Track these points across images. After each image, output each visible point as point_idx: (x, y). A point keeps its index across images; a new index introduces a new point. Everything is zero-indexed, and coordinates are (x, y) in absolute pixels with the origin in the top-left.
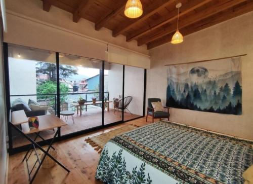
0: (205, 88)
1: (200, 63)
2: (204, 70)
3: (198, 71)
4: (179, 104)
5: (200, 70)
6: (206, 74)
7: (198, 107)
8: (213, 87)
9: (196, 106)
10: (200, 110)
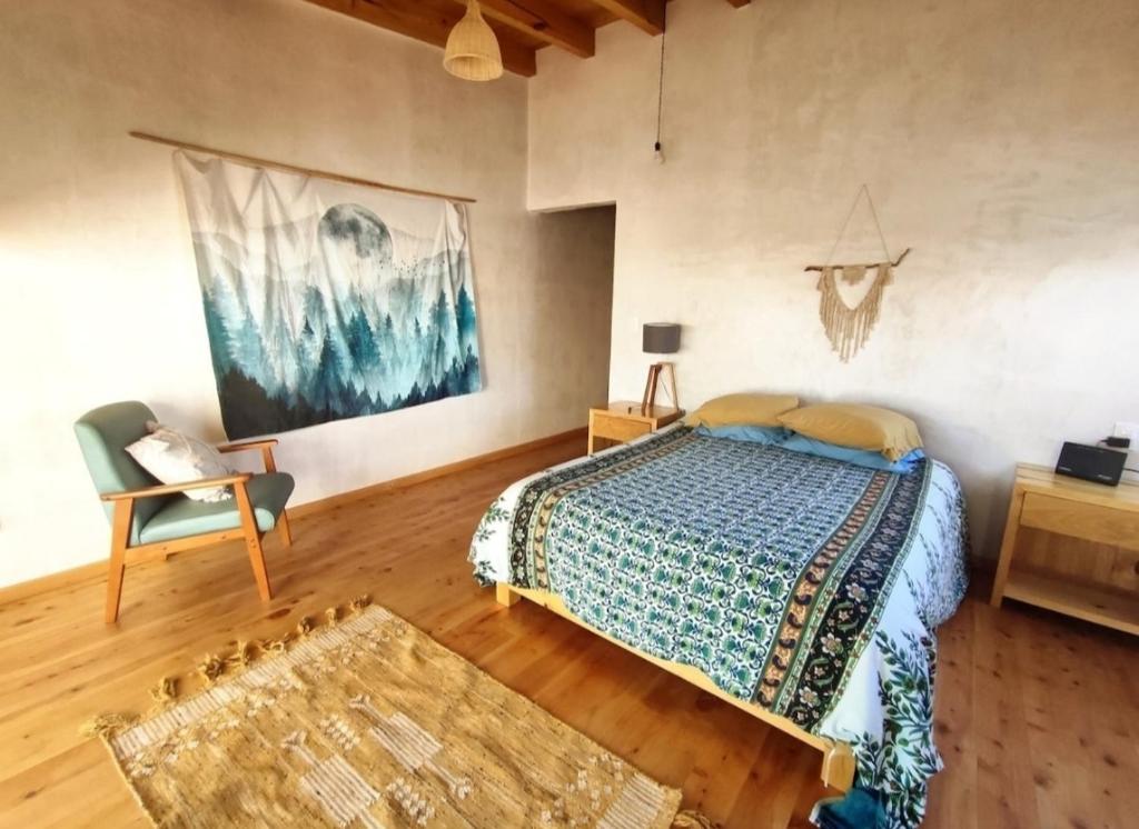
0: (385, 309)
1: (357, 190)
2: (378, 231)
3: (354, 227)
4: (292, 402)
5: (365, 224)
6: (386, 248)
7: (374, 399)
8: (409, 308)
9: (365, 393)
10: (380, 408)
